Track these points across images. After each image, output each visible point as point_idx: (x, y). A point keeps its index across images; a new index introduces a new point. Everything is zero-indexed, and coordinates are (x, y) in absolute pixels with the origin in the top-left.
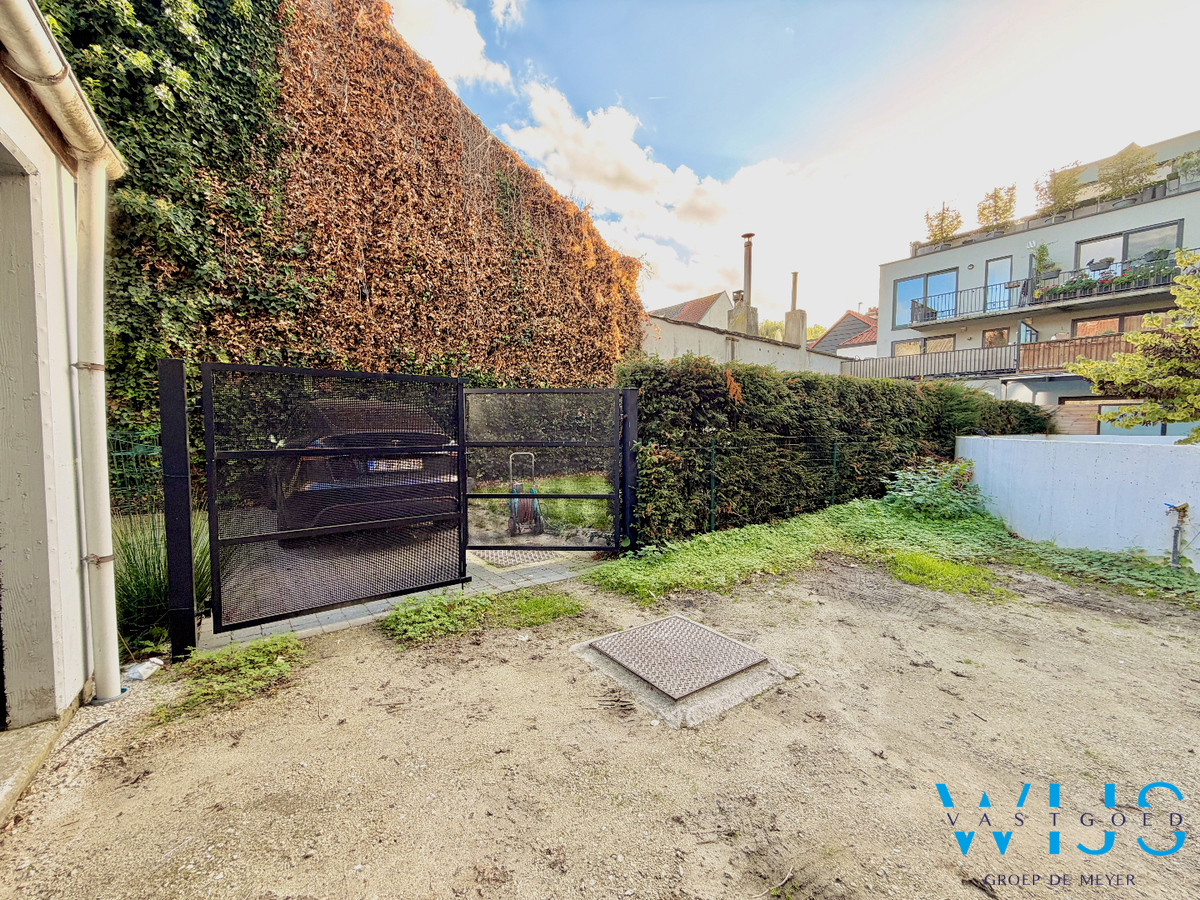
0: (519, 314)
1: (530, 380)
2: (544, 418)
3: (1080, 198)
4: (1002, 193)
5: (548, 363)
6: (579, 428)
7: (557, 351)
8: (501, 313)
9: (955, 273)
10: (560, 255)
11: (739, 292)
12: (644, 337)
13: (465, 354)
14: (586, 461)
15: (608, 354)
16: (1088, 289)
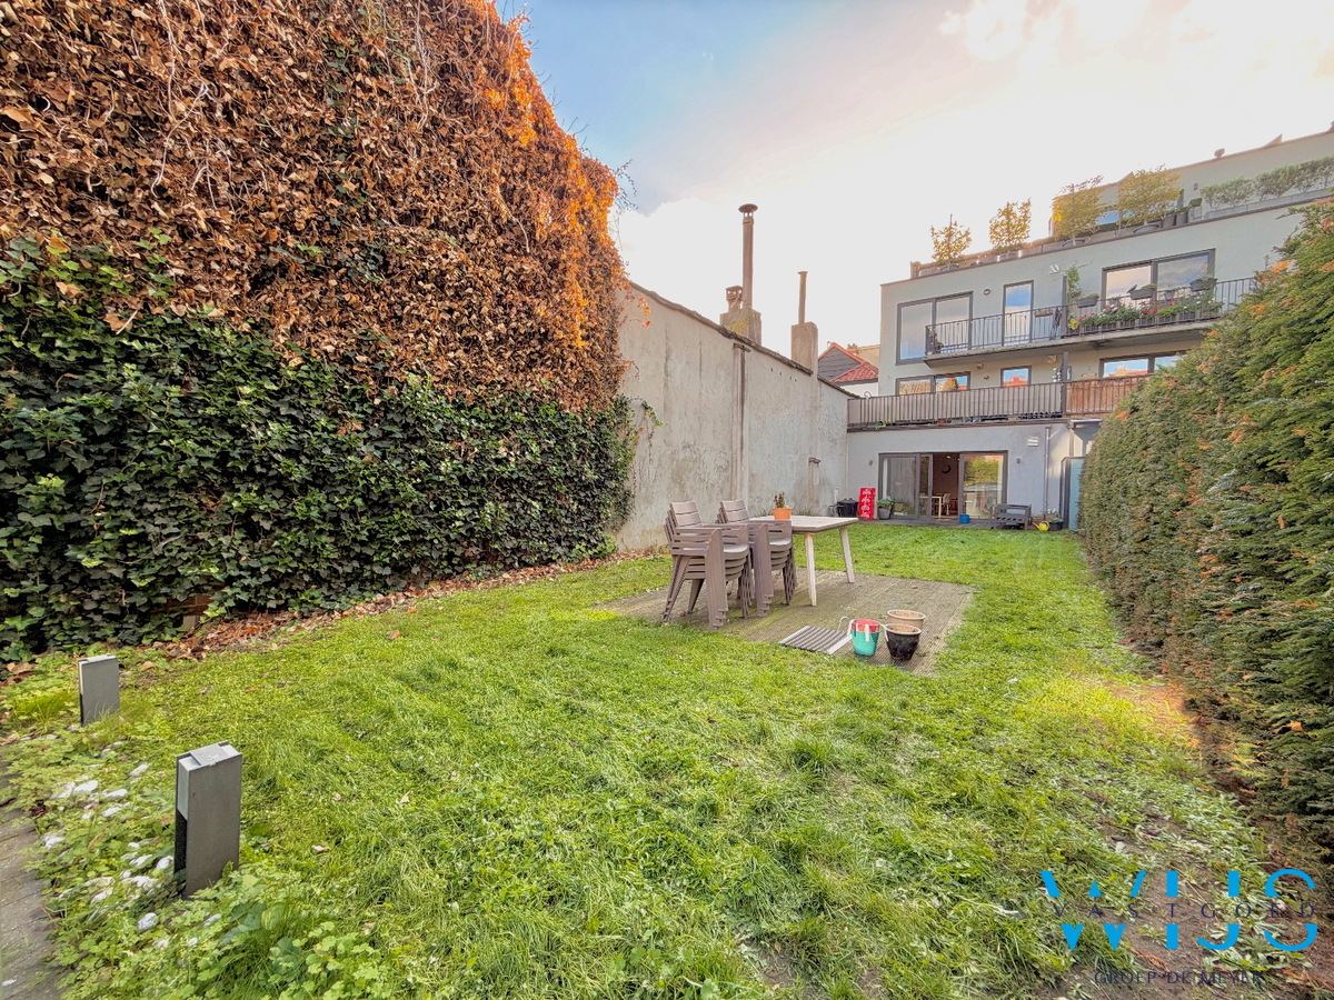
0: (345, 198)
1: (380, 366)
2: (420, 457)
3: (1100, 221)
4: (1015, 209)
5: (428, 335)
6: (501, 482)
7: (450, 311)
8: (295, 185)
9: (967, 299)
10: (457, 103)
11: (736, 288)
12: (620, 318)
13: (162, 268)
14: (516, 550)
15: (560, 334)
16: (1129, 319)
